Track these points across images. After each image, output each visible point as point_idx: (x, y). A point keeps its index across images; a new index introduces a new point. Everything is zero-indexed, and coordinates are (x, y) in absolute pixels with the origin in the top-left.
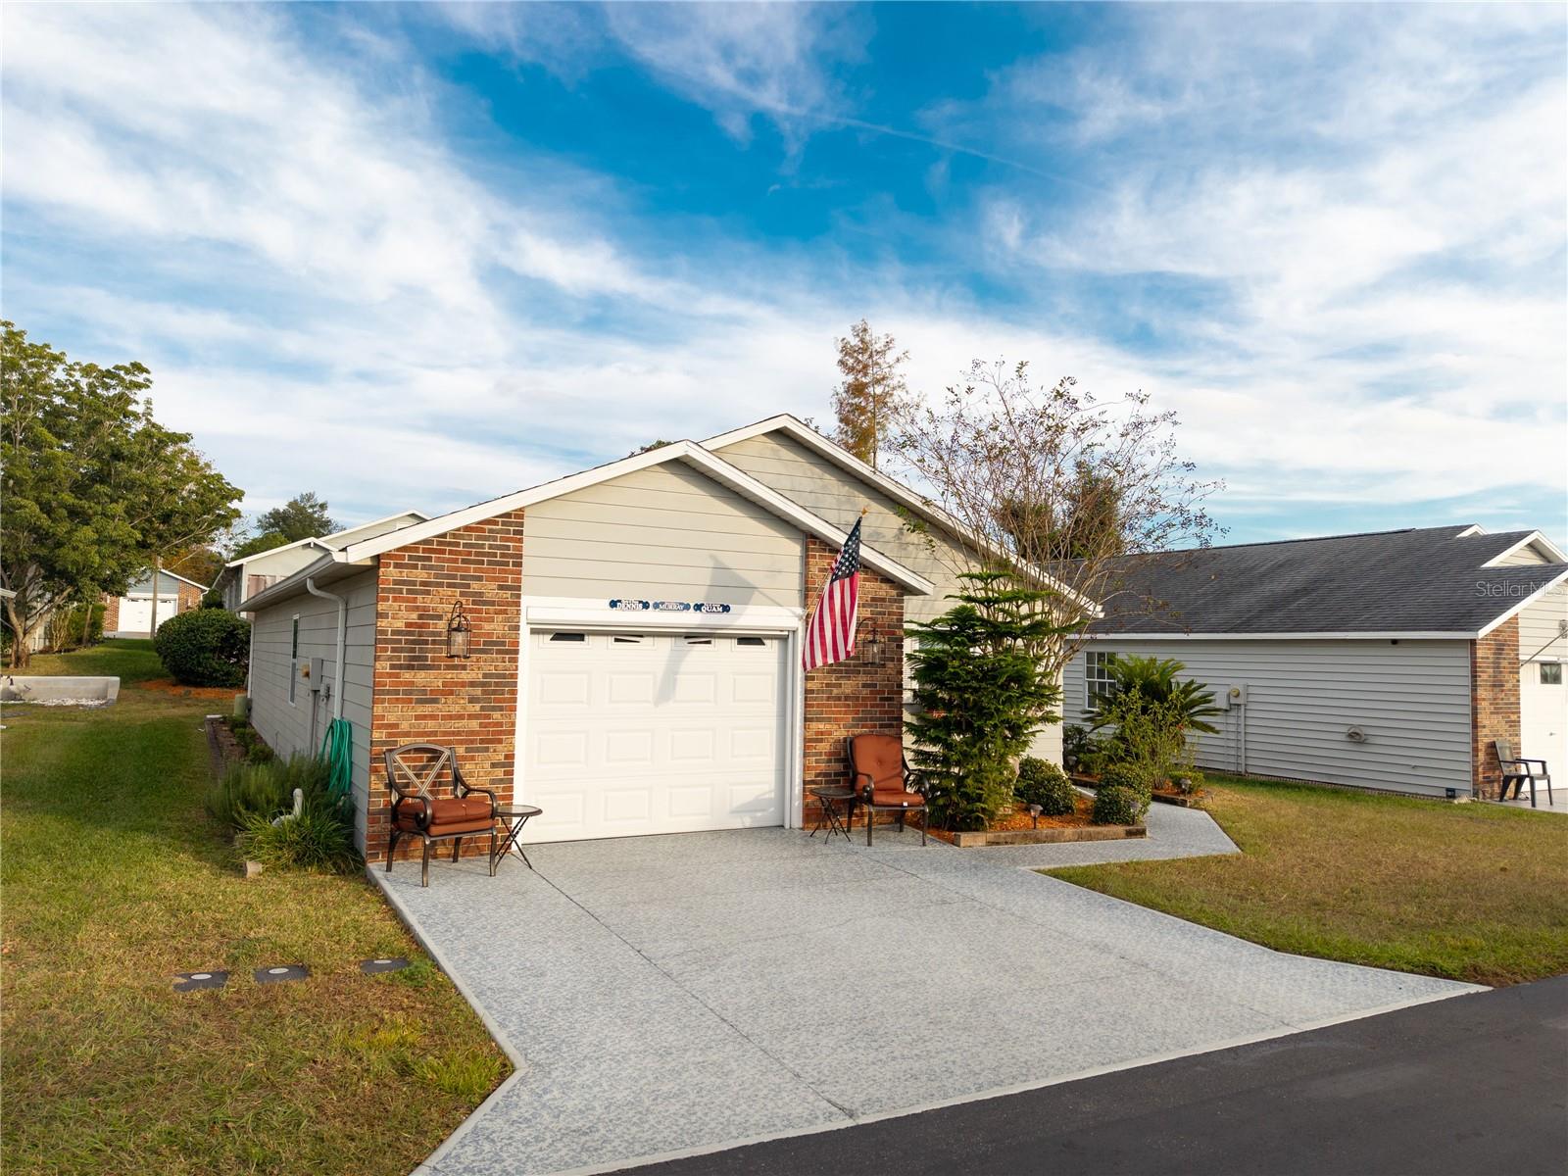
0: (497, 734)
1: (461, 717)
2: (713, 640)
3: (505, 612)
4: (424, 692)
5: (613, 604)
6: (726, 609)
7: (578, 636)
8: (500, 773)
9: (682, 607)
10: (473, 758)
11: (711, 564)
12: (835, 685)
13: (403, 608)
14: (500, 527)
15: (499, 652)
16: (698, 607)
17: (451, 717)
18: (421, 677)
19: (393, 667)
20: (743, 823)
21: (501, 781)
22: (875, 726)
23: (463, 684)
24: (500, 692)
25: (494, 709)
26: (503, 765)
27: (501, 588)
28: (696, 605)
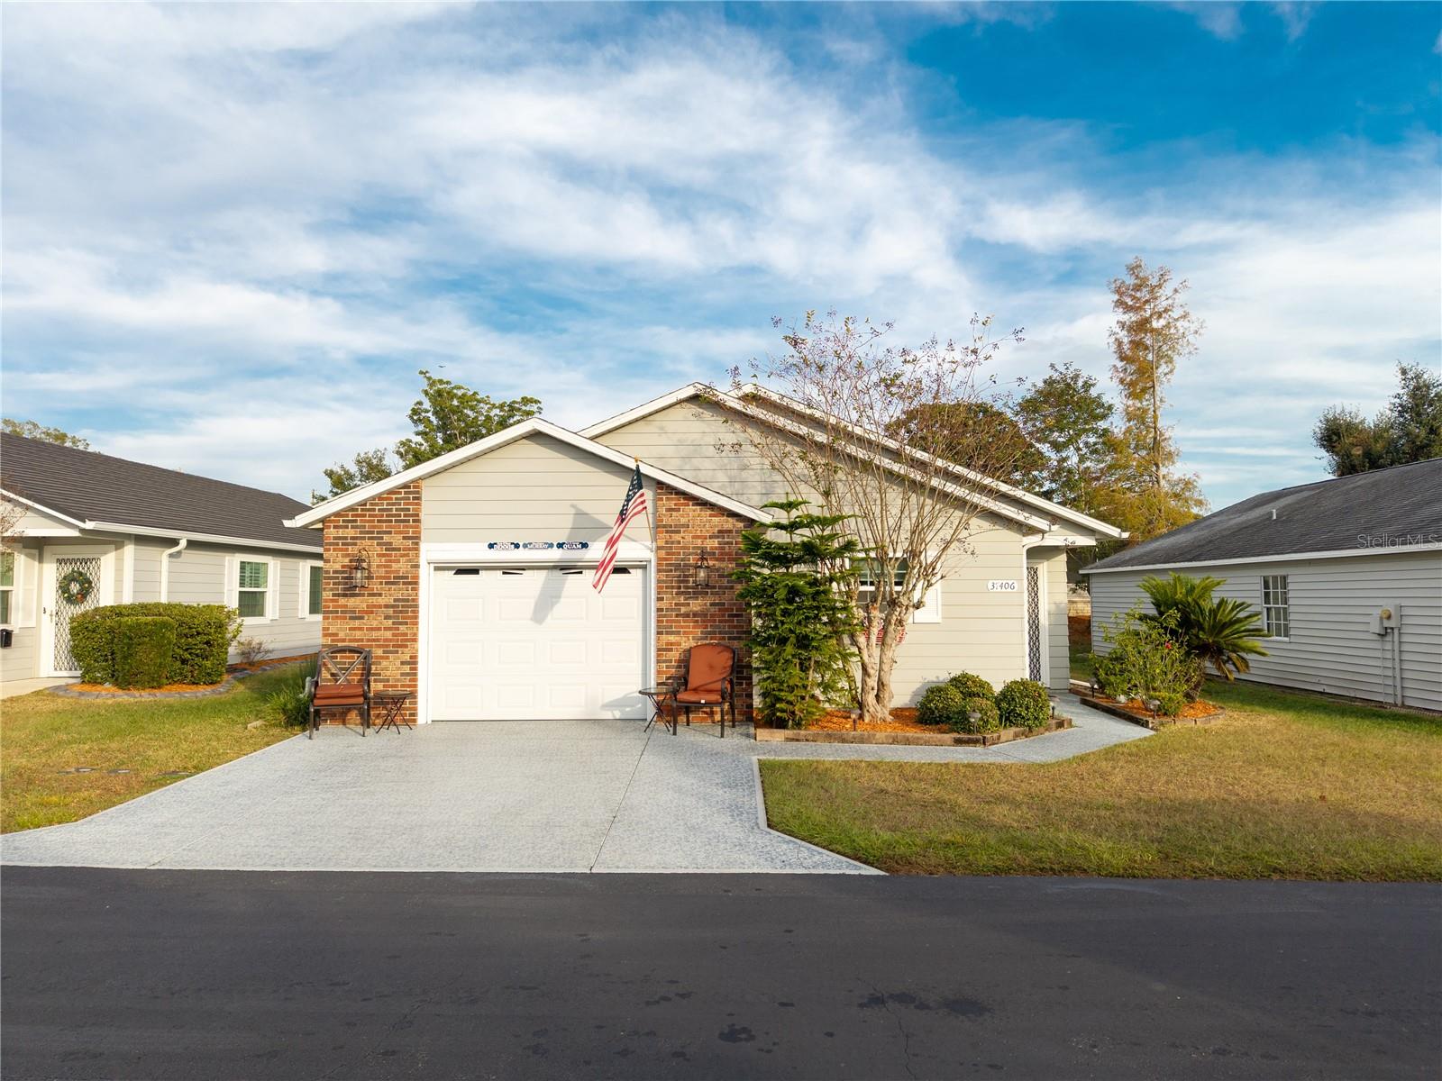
0: (404, 641)
1: (379, 629)
2: (584, 571)
3: (407, 555)
4: (354, 612)
5: (491, 546)
6: (585, 546)
7: (475, 571)
8: (407, 669)
9: (547, 546)
10: (388, 658)
11: (573, 511)
12: (683, 605)
13: (340, 555)
14: (403, 495)
15: (404, 583)
16: (560, 546)
17: (372, 629)
18: (352, 602)
19: (334, 595)
20: (613, 715)
21: (408, 674)
22: (724, 638)
23: (380, 606)
24: (406, 611)
25: (401, 623)
26: (408, 663)
27: (404, 538)
28: (559, 544)
